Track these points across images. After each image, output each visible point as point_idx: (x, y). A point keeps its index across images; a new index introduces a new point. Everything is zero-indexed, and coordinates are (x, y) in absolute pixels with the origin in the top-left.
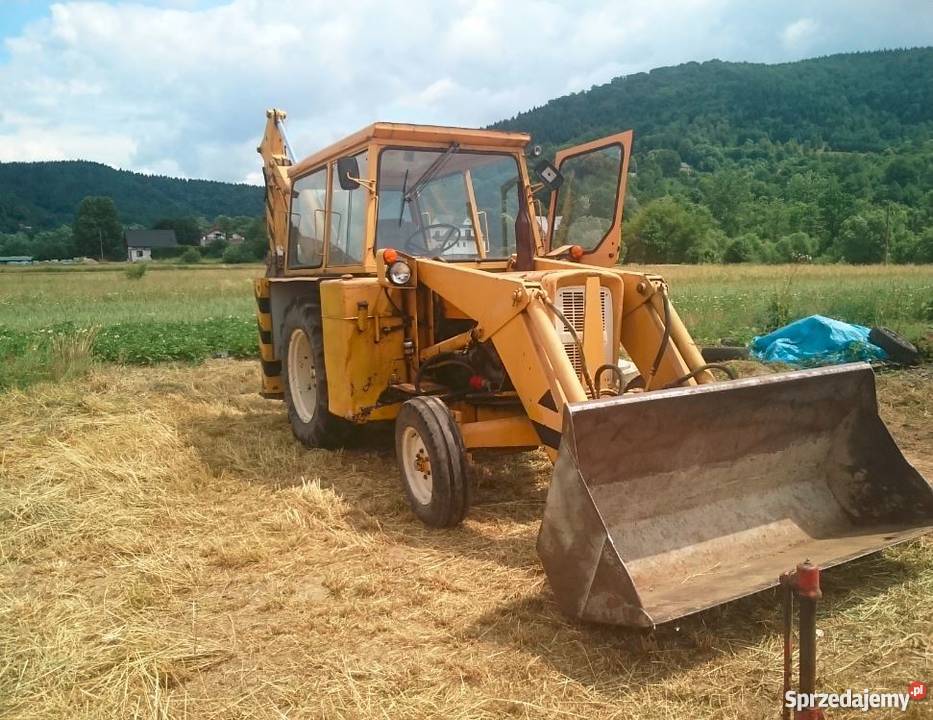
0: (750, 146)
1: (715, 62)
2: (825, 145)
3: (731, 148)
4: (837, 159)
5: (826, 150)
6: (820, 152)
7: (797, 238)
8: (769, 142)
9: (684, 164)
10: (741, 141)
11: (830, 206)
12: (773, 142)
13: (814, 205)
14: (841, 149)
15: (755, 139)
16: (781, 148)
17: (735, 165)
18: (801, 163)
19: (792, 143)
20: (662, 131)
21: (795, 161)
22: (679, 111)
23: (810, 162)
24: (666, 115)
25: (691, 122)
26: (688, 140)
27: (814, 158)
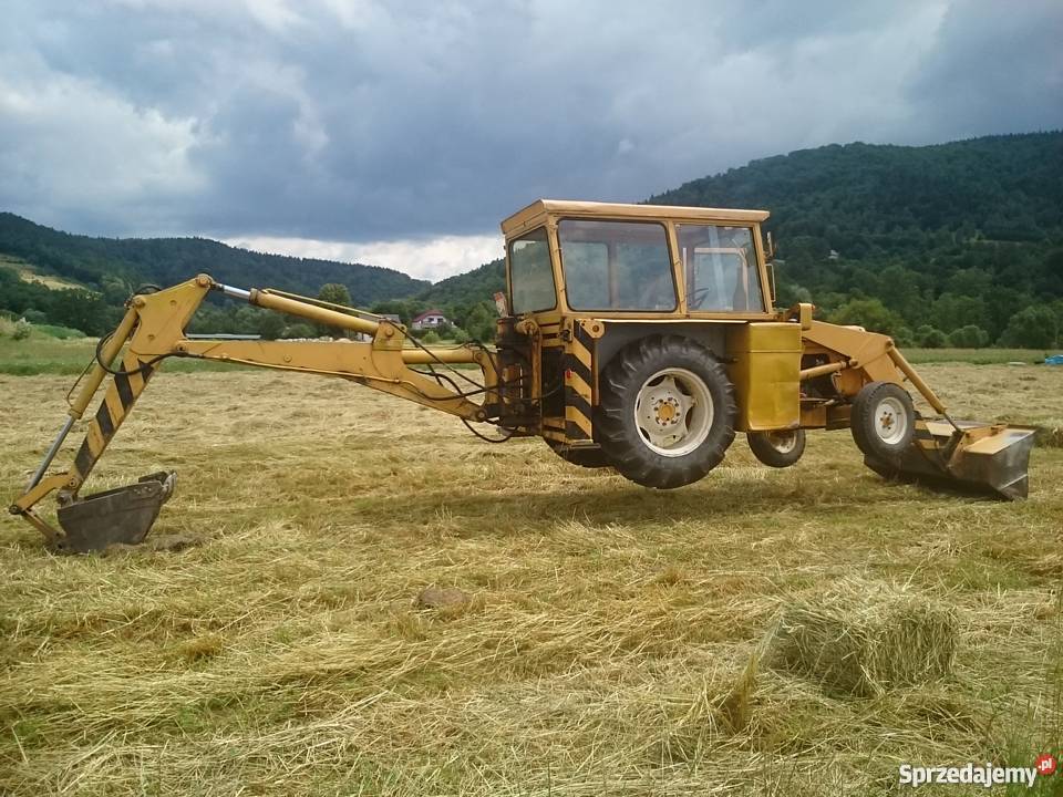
0: (898, 234)
1: (858, 144)
2: (978, 233)
3: (878, 235)
4: (992, 248)
5: (979, 239)
6: (973, 240)
7: (970, 330)
8: (918, 230)
9: (833, 252)
10: (889, 228)
11: (994, 301)
12: (924, 229)
13: (980, 299)
14: (996, 238)
15: (905, 226)
16: (933, 236)
17: (884, 252)
18: (955, 252)
19: (944, 230)
20: (806, 216)
21: (948, 250)
22: (822, 196)
23: (965, 252)
24: (809, 200)
25: (835, 206)
26: (834, 226)
27: (968, 247)
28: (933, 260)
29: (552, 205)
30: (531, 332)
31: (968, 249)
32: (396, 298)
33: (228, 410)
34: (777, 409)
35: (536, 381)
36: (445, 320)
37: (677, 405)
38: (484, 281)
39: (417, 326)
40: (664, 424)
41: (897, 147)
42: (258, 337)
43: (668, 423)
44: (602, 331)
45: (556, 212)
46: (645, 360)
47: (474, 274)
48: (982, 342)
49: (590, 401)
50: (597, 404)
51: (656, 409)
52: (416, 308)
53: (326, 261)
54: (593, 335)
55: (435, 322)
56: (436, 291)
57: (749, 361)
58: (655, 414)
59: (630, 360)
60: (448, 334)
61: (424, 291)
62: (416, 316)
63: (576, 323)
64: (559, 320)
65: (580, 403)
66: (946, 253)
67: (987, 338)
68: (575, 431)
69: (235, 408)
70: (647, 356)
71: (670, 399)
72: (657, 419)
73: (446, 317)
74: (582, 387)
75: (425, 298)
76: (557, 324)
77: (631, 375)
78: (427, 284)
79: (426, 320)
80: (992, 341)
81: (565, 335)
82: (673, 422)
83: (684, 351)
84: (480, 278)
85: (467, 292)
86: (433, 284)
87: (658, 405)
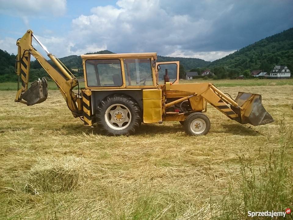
34: (153, 116)
36: (211, 73)
37: (121, 114)
38: (226, 61)
39: (203, 75)
40: (119, 120)
42: (161, 79)
47: (223, 59)
51: (115, 117)
52: (203, 69)
53: (181, 58)
55: (208, 73)
56: (212, 64)
57: (143, 101)
60: (211, 77)
61: (208, 64)
65: (85, 114)
72: (117, 119)
74: (85, 110)
79: (205, 73)
82: (122, 119)
84: (225, 59)
85: (221, 64)
86: (211, 62)
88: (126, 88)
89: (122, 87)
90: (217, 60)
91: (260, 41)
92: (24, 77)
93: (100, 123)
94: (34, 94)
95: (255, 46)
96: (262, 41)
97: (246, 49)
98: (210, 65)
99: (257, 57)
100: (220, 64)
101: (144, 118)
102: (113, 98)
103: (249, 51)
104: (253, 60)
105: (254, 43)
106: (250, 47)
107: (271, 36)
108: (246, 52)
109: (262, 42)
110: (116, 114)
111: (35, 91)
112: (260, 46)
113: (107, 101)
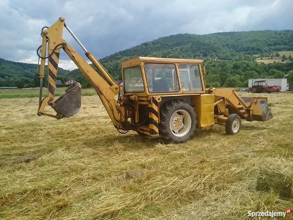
1: (186, 34)
2: (216, 58)
4: (220, 62)
5: (217, 59)
6: (215, 60)
7: (216, 83)
11: (222, 75)
13: (218, 75)
14: (221, 59)
18: (211, 63)
19: (208, 57)
20: (174, 53)
21: (209, 62)
22: (178, 48)
23: (213, 63)
24: (174, 49)
25: (181, 51)
26: (181, 56)
27: (214, 61)
28: (206, 65)
29: (142, 59)
30: (136, 100)
31: (214, 62)
32: (59, 75)
33: (20, 110)
34: (208, 120)
35: (136, 115)
36: (75, 82)
37: (180, 120)
39: (67, 83)
40: (178, 127)
41: (196, 35)
42: (17, 87)
43: (179, 126)
44: (161, 100)
45: (143, 61)
46: (173, 107)
48: (219, 86)
49: (158, 122)
50: (159, 123)
51: (175, 123)
52: (66, 78)
54: (158, 101)
55: (72, 82)
56: (72, 73)
57: (200, 106)
58: (175, 125)
59: (169, 107)
61: (68, 73)
62: (66, 81)
63: (153, 98)
64: (146, 96)
65: (155, 123)
66: (209, 63)
67: (220, 85)
68: (153, 132)
69: (22, 110)
70: (174, 106)
71: (178, 119)
72: (176, 126)
73: (76, 81)
74: (155, 118)
75: (68, 75)
76: (146, 97)
77: (169, 112)
78: (69, 71)
79: (69, 82)
80: (222, 86)
81: (149, 101)
82: (180, 125)
83: (184, 104)
86: (70, 71)
87: (175, 122)
88: (183, 94)
89: (179, 92)
90: (76, 69)
91: (115, 54)
92: (52, 79)
93: (166, 131)
94: (73, 103)
95: (111, 59)
96: (116, 54)
97: (103, 61)
98: (70, 73)
99: (114, 68)
100: (80, 73)
101: (201, 122)
102: (177, 104)
103: (106, 62)
104: (111, 71)
105: (110, 56)
106: (106, 59)
107: (123, 50)
108: (104, 63)
109: (117, 56)
110: (175, 120)
111: (74, 99)
112: (115, 58)
113: (173, 108)
